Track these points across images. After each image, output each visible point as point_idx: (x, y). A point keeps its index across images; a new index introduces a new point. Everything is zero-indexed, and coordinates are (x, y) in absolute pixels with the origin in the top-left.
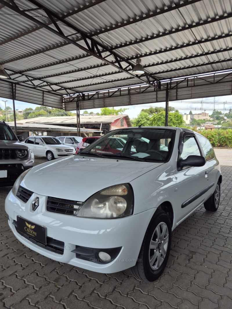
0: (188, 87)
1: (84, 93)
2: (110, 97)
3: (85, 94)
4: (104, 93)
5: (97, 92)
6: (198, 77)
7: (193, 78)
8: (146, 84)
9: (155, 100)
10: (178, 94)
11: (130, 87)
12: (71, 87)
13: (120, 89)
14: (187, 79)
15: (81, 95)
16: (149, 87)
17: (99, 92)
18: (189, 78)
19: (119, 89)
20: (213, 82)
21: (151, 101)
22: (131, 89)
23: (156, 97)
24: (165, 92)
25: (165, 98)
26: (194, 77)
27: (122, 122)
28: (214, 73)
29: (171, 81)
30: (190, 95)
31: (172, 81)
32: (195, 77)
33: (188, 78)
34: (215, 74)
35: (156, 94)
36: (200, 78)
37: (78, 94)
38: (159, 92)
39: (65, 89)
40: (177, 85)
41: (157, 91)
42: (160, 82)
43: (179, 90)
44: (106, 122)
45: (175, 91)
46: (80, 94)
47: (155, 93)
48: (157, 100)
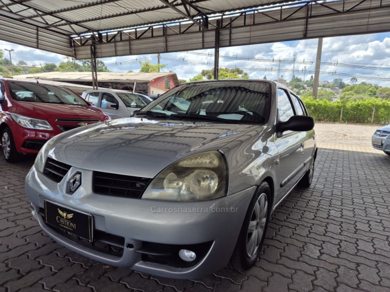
0: (245, 25)
1: (101, 32)
2: (137, 38)
3: (103, 35)
4: (130, 33)
5: (119, 32)
6: (260, 11)
7: (253, 12)
8: (189, 20)
9: (201, 45)
10: (232, 38)
11: (165, 24)
12: (78, 20)
13: (152, 27)
14: (244, 14)
15: (97, 36)
16: (192, 25)
17: (122, 31)
18: (247, 13)
19: (150, 27)
20: (279, 20)
21: (195, 46)
22: (167, 27)
23: (202, 42)
24: (214, 33)
25: (214, 43)
26: (254, 10)
27: (167, 83)
28: (281, 6)
29: (222, 16)
30: (249, 39)
31: (224, 17)
32: (256, 12)
33: (245, 12)
34: (283, 7)
35: (202, 36)
36: (262, 13)
37: (92, 33)
38: (206, 34)
39: (69, 23)
40: (230, 23)
41: (203, 32)
42: (207, 18)
43: (234, 31)
44: (142, 81)
45: (228, 32)
46: (95, 33)
47: (201, 34)
48: (203, 45)
